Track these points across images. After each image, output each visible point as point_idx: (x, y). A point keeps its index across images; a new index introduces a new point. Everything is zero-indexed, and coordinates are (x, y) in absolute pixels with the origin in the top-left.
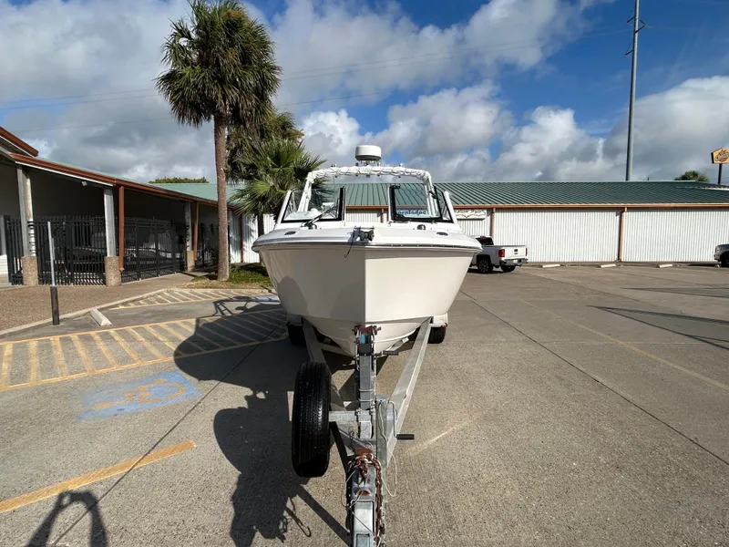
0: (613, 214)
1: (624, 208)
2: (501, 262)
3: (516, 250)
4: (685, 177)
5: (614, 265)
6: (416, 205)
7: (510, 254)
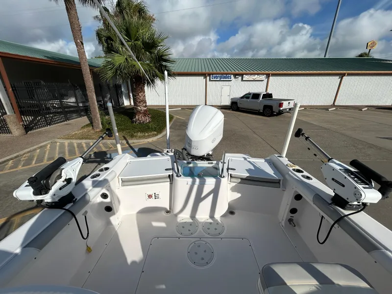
0: (338, 77)
1: (345, 74)
2: (280, 111)
3: (289, 103)
4: (361, 55)
5: (334, 109)
6: (226, 72)
7: (285, 105)
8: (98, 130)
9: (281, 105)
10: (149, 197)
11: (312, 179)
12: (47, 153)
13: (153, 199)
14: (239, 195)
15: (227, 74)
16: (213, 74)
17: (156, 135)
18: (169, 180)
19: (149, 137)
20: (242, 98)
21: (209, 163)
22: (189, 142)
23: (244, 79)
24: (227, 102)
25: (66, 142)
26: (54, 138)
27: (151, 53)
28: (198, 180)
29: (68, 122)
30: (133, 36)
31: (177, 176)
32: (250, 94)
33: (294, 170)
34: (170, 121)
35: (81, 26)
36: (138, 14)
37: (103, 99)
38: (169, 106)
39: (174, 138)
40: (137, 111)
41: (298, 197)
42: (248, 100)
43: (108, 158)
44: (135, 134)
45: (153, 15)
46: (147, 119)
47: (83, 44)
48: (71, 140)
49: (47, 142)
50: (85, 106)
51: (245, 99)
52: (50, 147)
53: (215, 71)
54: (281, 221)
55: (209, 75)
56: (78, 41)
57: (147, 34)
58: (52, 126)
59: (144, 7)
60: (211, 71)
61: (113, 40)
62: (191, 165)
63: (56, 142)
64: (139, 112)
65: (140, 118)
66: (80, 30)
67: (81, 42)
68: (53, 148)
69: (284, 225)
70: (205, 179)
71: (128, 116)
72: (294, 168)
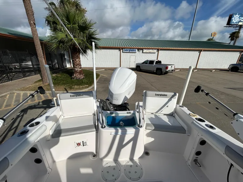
0: (198, 52)
1: (202, 50)
2: (166, 71)
3: (172, 67)
4: (209, 40)
5: (197, 70)
6: (133, 47)
7: (170, 68)
8: (46, 84)
9: (167, 68)
10: (78, 145)
11: (215, 129)
12: (6, 101)
13: (81, 146)
14: (153, 139)
15: (133, 48)
16: (124, 48)
17: (88, 87)
18: (95, 130)
19: (83, 88)
20: (143, 63)
21: (127, 113)
22: (111, 95)
23: (144, 52)
24: (134, 66)
25: (22, 93)
26: (12, 90)
27: (84, 33)
28: (120, 131)
29: (25, 78)
30: (71, 21)
31: (102, 127)
32: (148, 61)
33: (196, 119)
34: (97, 78)
35: (34, 12)
36: (75, 8)
37: (52, 63)
38: (96, 68)
39: (100, 89)
40: (75, 71)
41: (203, 143)
42: (147, 65)
43: (52, 104)
44: (73, 87)
45: (85, 8)
46: (82, 77)
47: (35, 24)
48: (26, 91)
49: (6, 93)
50: (38, 68)
51: (145, 64)
52: (9, 97)
53: (126, 47)
54: (187, 160)
55: (122, 49)
56: (32, 22)
57: (81, 21)
58: (13, 81)
59: (79, 3)
60: (123, 47)
61: (57, 24)
62: (114, 115)
63: (14, 93)
64: (76, 72)
65: (77, 76)
66: (33, 15)
67: (34, 23)
68: (11, 98)
69: (190, 164)
70: (126, 130)
71: (69, 74)
72: (196, 117)
